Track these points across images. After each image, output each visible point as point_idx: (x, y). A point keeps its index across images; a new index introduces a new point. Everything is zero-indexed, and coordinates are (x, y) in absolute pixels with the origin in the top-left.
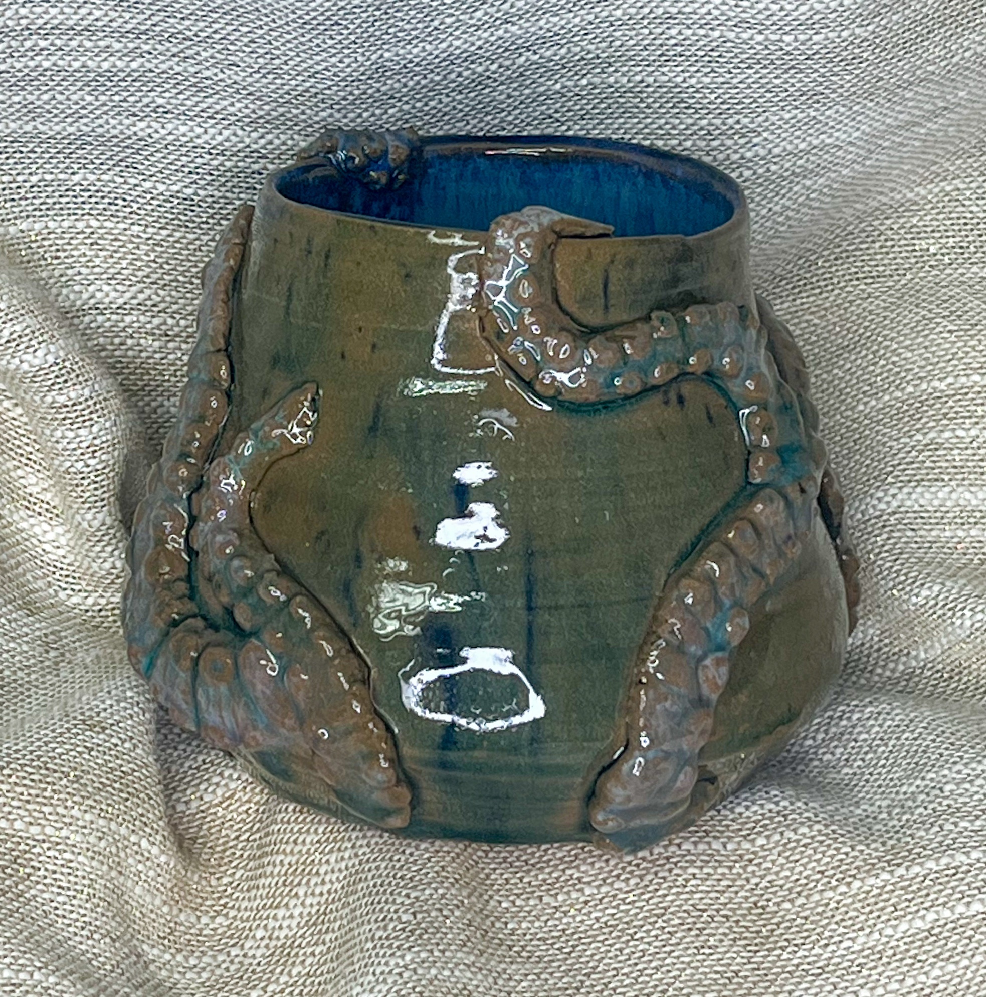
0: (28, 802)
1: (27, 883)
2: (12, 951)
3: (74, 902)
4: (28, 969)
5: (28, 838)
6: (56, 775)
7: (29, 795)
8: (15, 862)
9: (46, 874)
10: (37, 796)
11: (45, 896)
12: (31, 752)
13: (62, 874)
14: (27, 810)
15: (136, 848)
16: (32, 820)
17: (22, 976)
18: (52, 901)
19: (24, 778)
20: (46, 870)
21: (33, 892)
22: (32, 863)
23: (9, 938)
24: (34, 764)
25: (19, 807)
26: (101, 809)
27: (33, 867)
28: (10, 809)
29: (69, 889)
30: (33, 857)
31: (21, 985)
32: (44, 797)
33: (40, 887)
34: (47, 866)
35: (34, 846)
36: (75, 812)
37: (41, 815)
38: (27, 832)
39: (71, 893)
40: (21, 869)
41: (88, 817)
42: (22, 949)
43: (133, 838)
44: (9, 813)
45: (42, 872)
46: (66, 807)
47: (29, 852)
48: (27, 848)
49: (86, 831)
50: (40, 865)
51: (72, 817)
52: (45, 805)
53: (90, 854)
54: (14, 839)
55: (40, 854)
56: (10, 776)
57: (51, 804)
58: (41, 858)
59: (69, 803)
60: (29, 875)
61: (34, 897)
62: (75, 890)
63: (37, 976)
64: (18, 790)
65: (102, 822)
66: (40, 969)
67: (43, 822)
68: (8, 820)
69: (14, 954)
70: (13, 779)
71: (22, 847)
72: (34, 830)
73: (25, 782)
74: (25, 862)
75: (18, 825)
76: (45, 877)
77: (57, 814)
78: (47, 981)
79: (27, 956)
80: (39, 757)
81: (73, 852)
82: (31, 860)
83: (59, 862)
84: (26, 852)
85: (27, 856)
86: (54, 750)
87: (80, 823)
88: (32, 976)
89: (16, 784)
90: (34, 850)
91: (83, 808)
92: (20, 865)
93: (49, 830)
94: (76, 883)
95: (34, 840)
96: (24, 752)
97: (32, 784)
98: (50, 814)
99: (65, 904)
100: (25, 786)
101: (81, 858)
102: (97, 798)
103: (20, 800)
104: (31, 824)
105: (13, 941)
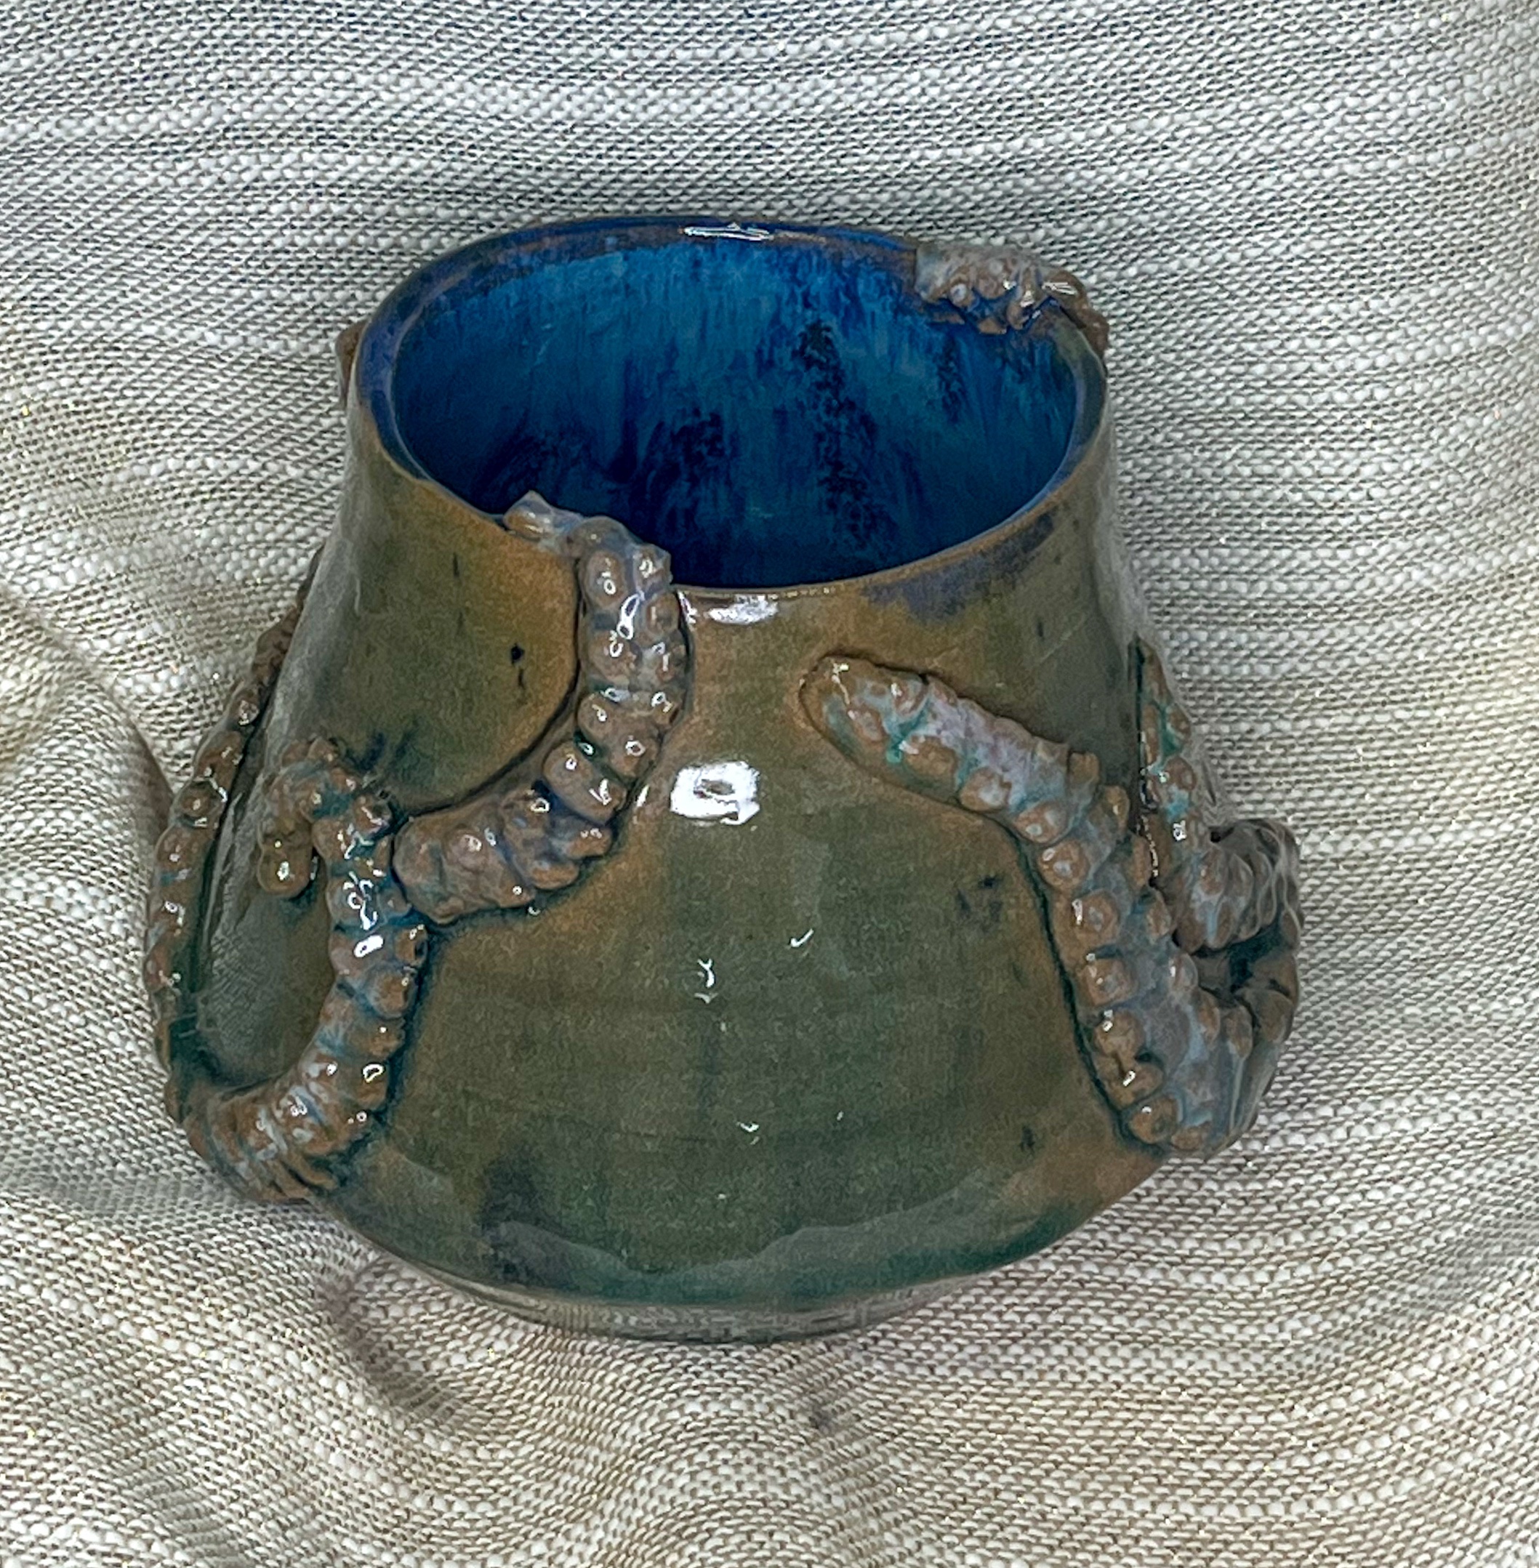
0: (165, 1302)
1: (154, 1419)
2: (124, 1506)
3: (222, 1459)
4: (145, 1536)
5: (160, 1356)
6: (211, 1270)
7: (167, 1291)
8: (138, 1386)
9: (183, 1412)
10: (179, 1295)
11: (180, 1443)
13: (207, 1415)
14: (162, 1314)
15: (328, 1396)
16: (168, 1330)
17: (135, 1545)
18: (190, 1453)
19: (163, 1266)
20: (183, 1406)
21: (161, 1433)
22: (163, 1393)
23: (121, 1488)
25: (150, 1308)
26: (275, 1330)
27: (164, 1399)
28: (137, 1308)
29: (215, 1439)
30: (165, 1384)
31: (131, 1558)
32: (190, 1299)
33: (172, 1428)
34: (186, 1401)
35: (169, 1370)
36: (233, 1327)
37: (182, 1325)
38: (159, 1346)
39: (219, 1446)
40: (147, 1399)
41: (252, 1337)
42: (139, 1506)
43: (325, 1381)
44: (136, 1314)
45: (176, 1409)
46: (220, 1318)
47: (160, 1376)
48: (158, 1370)
49: (247, 1358)
50: (174, 1398)
51: (228, 1333)
52: (188, 1309)
53: (250, 1393)
54: (141, 1354)
55: (175, 1383)
56: (141, 1260)
57: (199, 1310)
58: (176, 1388)
59: (225, 1313)
60: (158, 1410)
61: (163, 1442)
62: (225, 1442)
63: (157, 1547)
64: (153, 1281)
65: (273, 1348)
66: (163, 1538)
67: (183, 1334)
68: (134, 1323)
69: (126, 1511)
70: (146, 1265)
71: (151, 1367)
72: (171, 1345)
73: (163, 1272)
74: (152, 1390)
75: (148, 1334)
76: (182, 1417)
77: (207, 1326)
78: (172, 1557)
79: (146, 1517)
80: (188, 1242)
81: (224, 1386)
82: (162, 1388)
83: (203, 1398)
84: (155, 1376)
85: (157, 1381)
87: (240, 1345)
88: (149, 1546)
89: (150, 1274)
90: (167, 1375)
91: (246, 1322)
92: (146, 1392)
93: (192, 1349)
94: (227, 1433)
95: (171, 1360)
96: (167, 1232)
97: (174, 1277)
98: (196, 1324)
99: (208, 1459)
100: (162, 1277)
101: (236, 1397)
102: (270, 1312)
103: (153, 1297)
104: (166, 1335)
105: (126, 1492)
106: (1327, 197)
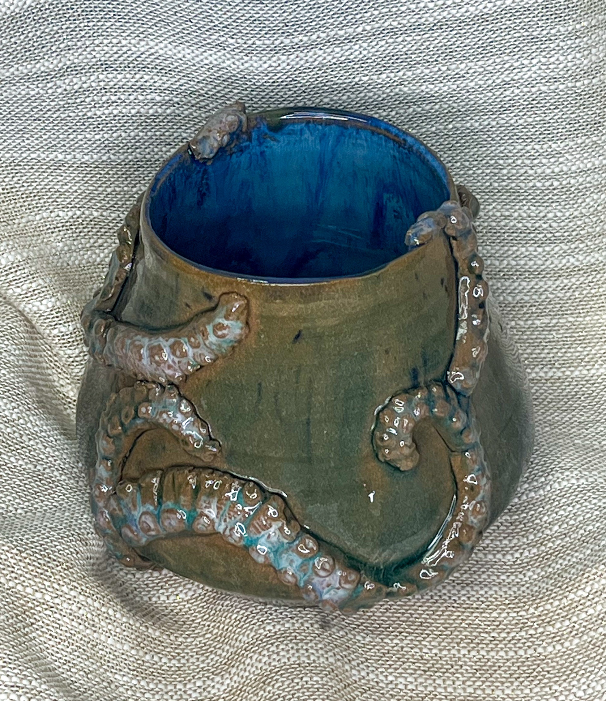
0: (35, 576)
1: (31, 628)
2: (19, 666)
3: (59, 646)
4: (29, 678)
5: (34, 600)
6: (55, 563)
7: (37, 572)
8: (24, 613)
9: (43, 625)
10: (41, 574)
11: (42, 639)
12: (41, 545)
13: (53, 627)
14: (35, 582)
15: (105, 615)
16: (37, 589)
17: (25, 682)
18: (45, 643)
19: (34, 561)
20: (43, 622)
21: (34, 634)
22: (35, 616)
23: (18, 658)
24: (42, 553)
25: (30, 579)
26: (82, 590)
27: (35, 619)
28: (24, 579)
29: (56, 638)
30: (36, 612)
31: (23, 688)
32: (46, 576)
33: (38, 632)
34: (44, 620)
35: (37, 606)
36: (65, 589)
37: (43, 587)
38: (33, 596)
39: (58, 640)
40: (28, 619)
41: (73, 593)
42: (26, 665)
43: (103, 609)
44: (24, 581)
45: (40, 623)
46: (59, 584)
47: (34, 609)
48: (33, 606)
49: (71, 602)
50: (39, 619)
51: (62, 591)
52: (45, 580)
53: (71, 617)
54: (26, 599)
55: (40, 612)
56: (25, 558)
57: (50, 581)
58: (40, 614)
59: (61, 583)
60: (32, 624)
61: (35, 638)
62: (60, 639)
63: (34, 683)
64: (31, 568)
65: (82, 598)
66: (36, 679)
67: (44, 591)
68: (23, 585)
69: (20, 668)
70: (27, 561)
71: (30, 605)
72: (38, 595)
73: (35, 563)
74: (30, 615)
75: (29, 590)
76: (42, 627)
77: (53, 588)
78: (40, 687)
79: (29, 670)
80: (45, 549)
81: (61, 614)
82: (34, 614)
83: (52, 619)
84: (31, 608)
85: (32, 611)
86: (56, 546)
87: (68, 596)
88: (31, 683)
89: (29, 564)
90: (36, 608)
91: (70, 587)
92: (27, 616)
93: (47, 598)
94: (61, 635)
95: (38, 602)
96: (37, 544)
97: (39, 566)
98: (49, 586)
99: (53, 646)
100: (34, 565)
101: (65, 619)
102: (80, 582)
103: (31, 574)
104: (36, 591)
105: (20, 660)
106: (533, 100)
